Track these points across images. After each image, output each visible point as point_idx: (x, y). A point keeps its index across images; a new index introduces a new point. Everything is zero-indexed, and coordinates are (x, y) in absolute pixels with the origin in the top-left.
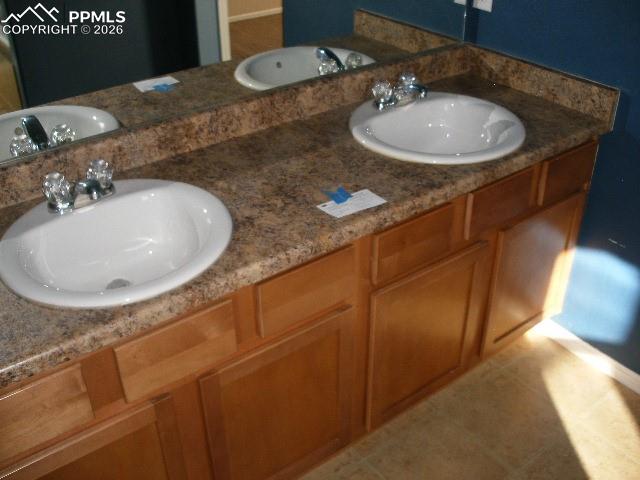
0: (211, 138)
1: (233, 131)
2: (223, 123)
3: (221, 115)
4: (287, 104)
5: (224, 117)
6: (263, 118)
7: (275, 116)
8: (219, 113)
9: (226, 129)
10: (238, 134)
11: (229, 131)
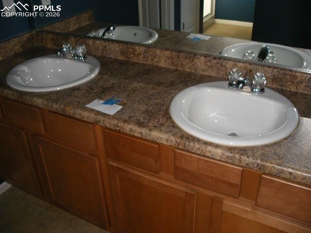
0: (144, 60)
1: (156, 62)
2: (151, 56)
3: (150, 51)
4: (187, 60)
5: (152, 53)
6: (173, 62)
7: (180, 65)
8: (149, 50)
9: (152, 59)
10: (158, 64)
11: (154, 61)
